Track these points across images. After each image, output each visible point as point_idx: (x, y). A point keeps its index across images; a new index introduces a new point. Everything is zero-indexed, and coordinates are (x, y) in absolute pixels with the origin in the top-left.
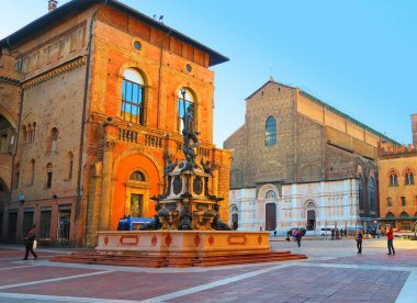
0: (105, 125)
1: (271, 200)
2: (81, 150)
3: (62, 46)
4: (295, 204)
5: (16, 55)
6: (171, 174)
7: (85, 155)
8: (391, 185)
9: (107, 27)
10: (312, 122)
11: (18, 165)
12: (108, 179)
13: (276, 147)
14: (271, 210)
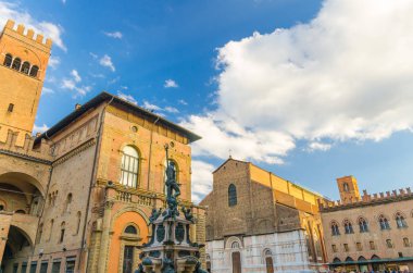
0: (107, 188)
1: (236, 250)
2: (87, 209)
3: (81, 133)
4: (255, 252)
5: (50, 143)
6: (155, 222)
7: (90, 213)
8: (334, 234)
9: (113, 117)
10: (263, 187)
11: (42, 225)
12: (106, 233)
13: (237, 207)
14: (236, 258)
